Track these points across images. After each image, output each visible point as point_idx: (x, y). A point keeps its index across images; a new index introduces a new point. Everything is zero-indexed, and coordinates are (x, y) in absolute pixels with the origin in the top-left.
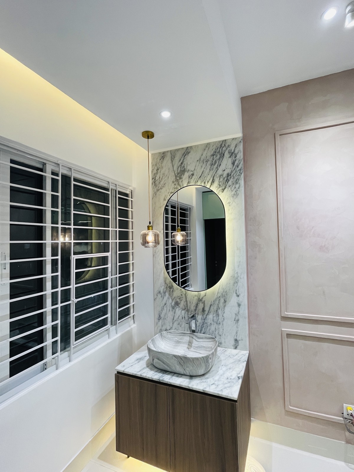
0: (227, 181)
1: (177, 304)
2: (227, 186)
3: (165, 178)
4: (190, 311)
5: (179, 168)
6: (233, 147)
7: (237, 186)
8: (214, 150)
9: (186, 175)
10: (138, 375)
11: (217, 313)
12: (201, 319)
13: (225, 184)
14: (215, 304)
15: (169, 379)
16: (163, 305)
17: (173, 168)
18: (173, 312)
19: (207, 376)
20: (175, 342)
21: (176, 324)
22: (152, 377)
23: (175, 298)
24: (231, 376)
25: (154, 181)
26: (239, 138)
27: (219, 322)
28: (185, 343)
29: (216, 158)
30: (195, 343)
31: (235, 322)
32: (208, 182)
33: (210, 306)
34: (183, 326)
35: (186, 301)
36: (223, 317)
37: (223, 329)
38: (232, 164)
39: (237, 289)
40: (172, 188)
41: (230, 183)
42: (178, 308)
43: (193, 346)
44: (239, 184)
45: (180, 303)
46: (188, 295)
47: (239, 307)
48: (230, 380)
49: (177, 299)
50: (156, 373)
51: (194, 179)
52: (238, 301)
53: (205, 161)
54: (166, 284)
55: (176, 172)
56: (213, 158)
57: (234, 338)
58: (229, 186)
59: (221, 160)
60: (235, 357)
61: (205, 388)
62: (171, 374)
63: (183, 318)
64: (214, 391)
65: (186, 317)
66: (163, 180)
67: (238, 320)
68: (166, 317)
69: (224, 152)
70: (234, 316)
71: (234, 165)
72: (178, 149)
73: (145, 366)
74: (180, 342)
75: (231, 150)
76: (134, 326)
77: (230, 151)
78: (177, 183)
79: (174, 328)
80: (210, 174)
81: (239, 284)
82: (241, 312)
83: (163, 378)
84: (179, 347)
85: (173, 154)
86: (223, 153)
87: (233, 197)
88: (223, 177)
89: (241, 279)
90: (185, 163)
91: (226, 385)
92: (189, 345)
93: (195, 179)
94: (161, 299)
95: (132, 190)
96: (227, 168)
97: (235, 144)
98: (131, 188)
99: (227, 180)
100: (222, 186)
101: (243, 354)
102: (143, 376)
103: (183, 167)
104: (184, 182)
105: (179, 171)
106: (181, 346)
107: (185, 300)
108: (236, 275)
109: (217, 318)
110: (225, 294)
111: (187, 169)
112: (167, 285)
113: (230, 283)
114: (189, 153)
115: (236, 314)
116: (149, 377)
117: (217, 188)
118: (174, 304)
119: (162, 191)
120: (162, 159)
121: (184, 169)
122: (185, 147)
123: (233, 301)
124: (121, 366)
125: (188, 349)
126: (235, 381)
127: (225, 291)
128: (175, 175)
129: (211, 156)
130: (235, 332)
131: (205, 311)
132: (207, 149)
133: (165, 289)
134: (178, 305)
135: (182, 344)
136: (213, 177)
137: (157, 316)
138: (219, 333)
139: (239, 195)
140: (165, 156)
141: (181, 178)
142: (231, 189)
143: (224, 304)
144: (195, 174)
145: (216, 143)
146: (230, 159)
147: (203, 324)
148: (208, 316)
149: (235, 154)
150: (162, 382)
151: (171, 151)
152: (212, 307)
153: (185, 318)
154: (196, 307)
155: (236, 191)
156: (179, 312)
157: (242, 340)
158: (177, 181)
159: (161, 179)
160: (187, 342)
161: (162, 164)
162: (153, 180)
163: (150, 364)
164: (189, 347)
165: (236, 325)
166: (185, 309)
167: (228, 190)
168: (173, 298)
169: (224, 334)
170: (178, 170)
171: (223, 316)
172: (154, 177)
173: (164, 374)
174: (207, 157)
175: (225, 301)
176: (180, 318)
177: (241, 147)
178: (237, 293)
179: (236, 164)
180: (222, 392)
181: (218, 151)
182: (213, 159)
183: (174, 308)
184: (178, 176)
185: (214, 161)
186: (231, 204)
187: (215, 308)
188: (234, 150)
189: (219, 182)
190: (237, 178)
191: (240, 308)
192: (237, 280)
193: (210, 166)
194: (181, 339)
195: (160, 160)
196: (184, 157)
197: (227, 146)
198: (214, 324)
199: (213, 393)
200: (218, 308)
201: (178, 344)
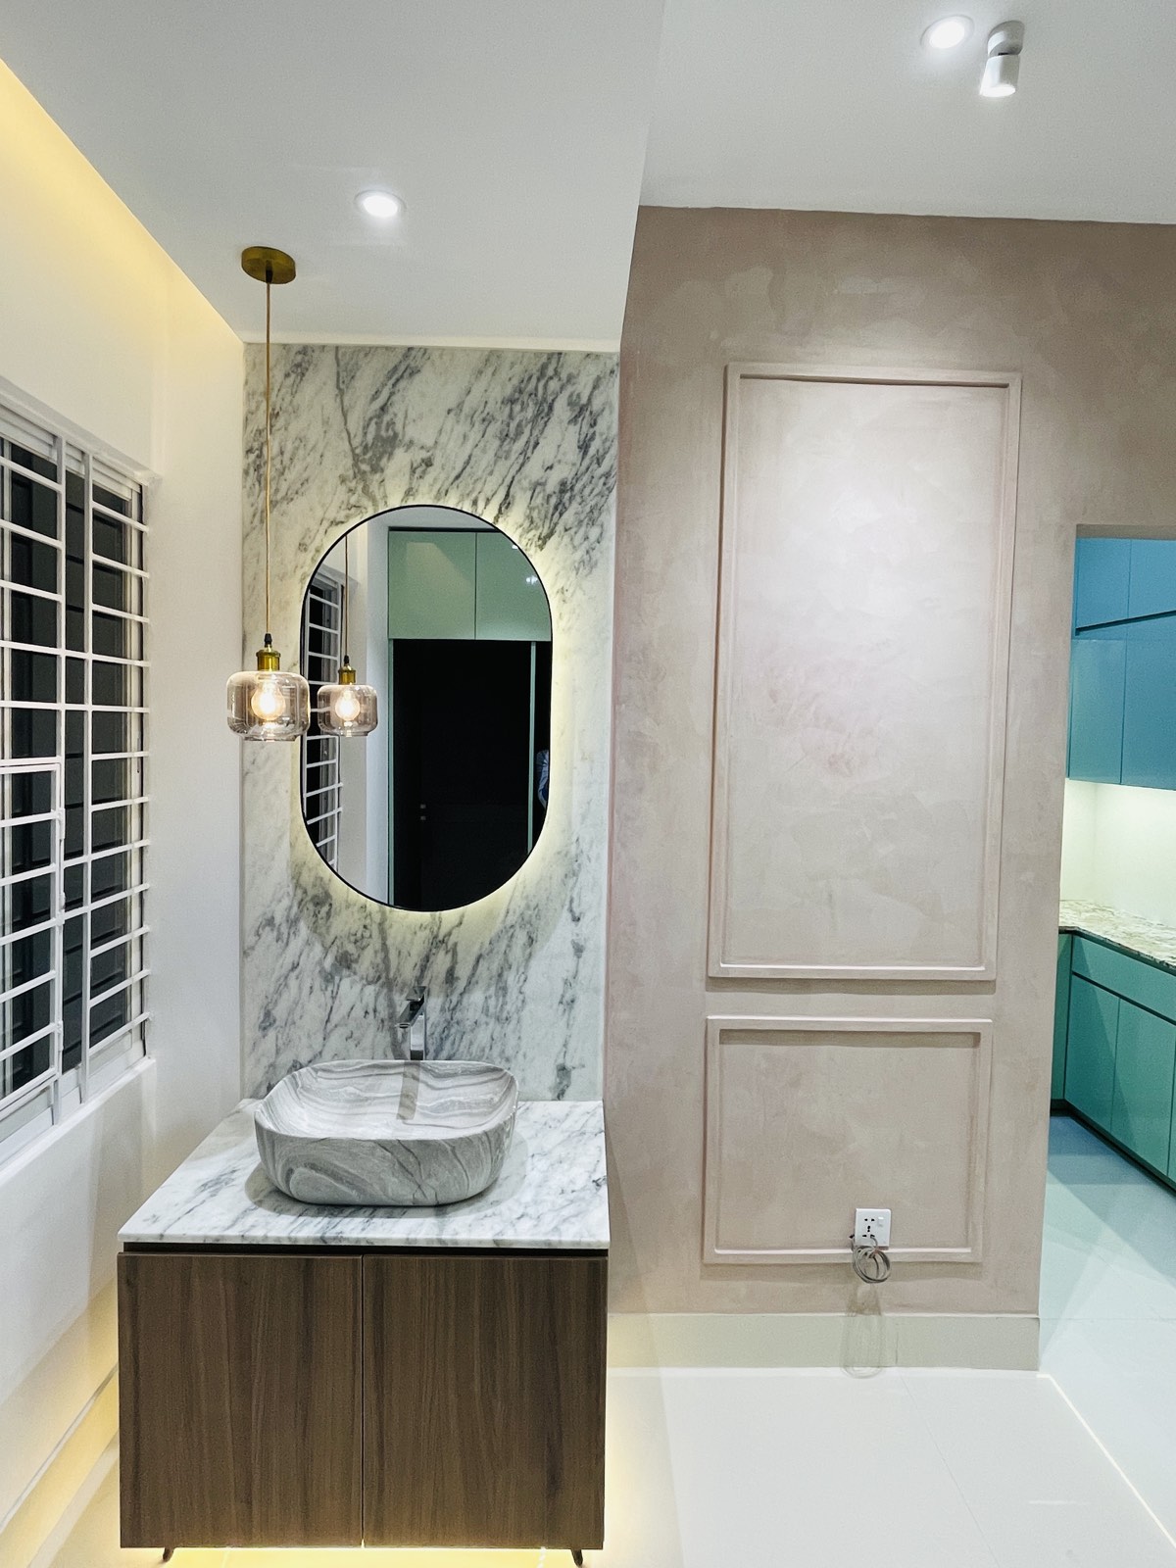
0: (560, 508)
1: (345, 962)
2: (559, 528)
3: (305, 459)
4: (400, 985)
5: (372, 428)
6: (585, 385)
7: (594, 532)
8: (515, 381)
9: (401, 460)
10: (230, 1237)
11: (500, 985)
12: (439, 1008)
13: (551, 520)
14: (494, 951)
15: (363, 1229)
16: (284, 971)
17: (346, 424)
18: (328, 993)
19: (492, 1196)
20: (348, 1101)
21: (336, 1040)
22: (293, 1235)
23: (338, 942)
24: (572, 1182)
25: (254, 462)
26: (610, 356)
27: (505, 1015)
28: (386, 1100)
29: (523, 414)
30: (426, 1097)
31: (561, 1007)
32: (488, 501)
33: (478, 962)
34: (367, 1042)
35: (385, 947)
36: (521, 997)
37: (519, 1038)
38: (579, 447)
39: (575, 896)
40: (336, 503)
41: (569, 517)
42: (349, 976)
43: (422, 1108)
44: (602, 526)
45: (359, 956)
46: (391, 926)
47: (579, 957)
48: (572, 1196)
49: (346, 942)
50: (302, 1219)
51: (431, 482)
52: (575, 938)
53: (477, 418)
54: (300, 886)
55: (356, 442)
56: (511, 409)
57: (556, 1061)
58: (566, 530)
59: (541, 428)
60: (566, 1125)
61: (501, 1233)
62: (363, 1210)
63: (366, 1012)
64: (532, 1235)
65: (379, 1008)
66: (298, 466)
67: (572, 1001)
68: (296, 1018)
69: (551, 398)
70: (559, 987)
71: (585, 453)
72: (371, 348)
73: (247, 1203)
74: (367, 1099)
75: (579, 396)
76: (145, 1065)
77: (574, 398)
78: (360, 487)
79: (327, 1054)
80: (496, 473)
81: (582, 877)
82: (583, 973)
83: (338, 1229)
84: (366, 1117)
85: (347, 363)
86: (550, 401)
87: (578, 570)
88: (544, 490)
89: (589, 860)
90: (397, 408)
91: (565, 1213)
92: (401, 1105)
93: (435, 480)
94: (276, 948)
95: (145, 483)
96: (559, 461)
97: (595, 376)
98: (140, 476)
99: (559, 504)
100: (540, 524)
101: (586, 1112)
102: (254, 1238)
103: (388, 425)
104: (389, 485)
105: (370, 438)
106: (372, 1113)
107: (378, 946)
108: (573, 849)
109: (501, 999)
110: (531, 916)
111: (404, 435)
112: (305, 892)
113: (551, 878)
114: (413, 372)
115: (566, 982)
116: (279, 1238)
117: (520, 530)
118: (333, 965)
119: (292, 508)
120: (293, 376)
121: (391, 433)
122: (402, 347)
123: (559, 937)
124: (145, 1221)
125: (400, 1121)
126: (587, 1195)
127: (533, 904)
128: (353, 450)
129: (503, 402)
130: (562, 1041)
131: (458, 978)
132: (490, 370)
133: (295, 909)
134: (349, 968)
135: (375, 1105)
136: (509, 487)
137: (255, 1015)
138: (503, 1051)
139: (599, 565)
140: (309, 363)
141: (376, 469)
142: (572, 539)
143: (528, 951)
144: (437, 462)
145: (523, 356)
146: (573, 429)
147: (448, 1027)
148: (466, 996)
149: (591, 413)
150: (333, 1244)
151: (337, 348)
152: (483, 965)
153: (375, 1011)
154: (423, 969)
155: (588, 552)
156: (353, 992)
157: (583, 1066)
158: (359, 476)
159: (287, 456)
160: (397, 1096)
161: (293, 395)
162: (252, 457)
163: (265, 1193)
164: (406, 1113)
165: (565, 1019)
166: (379, 978)
167: (560, 544)
168: (329, 939)
169: (520, 1056)
170: (365, 434)
171: (521, 993)
172: (256, 445)
173: (336, 1216)
174: (486, 402)
175: (531, 941)
176: (358, 1012)
177: (612, 391)
178: (575, 909)
179: (592, 451)
180: (560, 1236)
181: (531, 387)
182: (511, 417)
183: (333, 978)
184: (367, 457)
185: (513, 425)
186: (568, 595)
187: (495, 967)
188: (589, 400)
189: (531, 509)
190: (593, 503)
191: (581, 960)
192: (575, 865)
193: (497, 443)
194: (369, 1088)
195: (287, 375)
196: (394, 385)
197: (564, 376)
198: (487, 1024)
199: (530, 1243)
200: (506, 966)
201: (361, 1106)
